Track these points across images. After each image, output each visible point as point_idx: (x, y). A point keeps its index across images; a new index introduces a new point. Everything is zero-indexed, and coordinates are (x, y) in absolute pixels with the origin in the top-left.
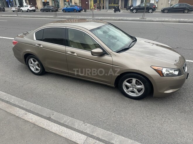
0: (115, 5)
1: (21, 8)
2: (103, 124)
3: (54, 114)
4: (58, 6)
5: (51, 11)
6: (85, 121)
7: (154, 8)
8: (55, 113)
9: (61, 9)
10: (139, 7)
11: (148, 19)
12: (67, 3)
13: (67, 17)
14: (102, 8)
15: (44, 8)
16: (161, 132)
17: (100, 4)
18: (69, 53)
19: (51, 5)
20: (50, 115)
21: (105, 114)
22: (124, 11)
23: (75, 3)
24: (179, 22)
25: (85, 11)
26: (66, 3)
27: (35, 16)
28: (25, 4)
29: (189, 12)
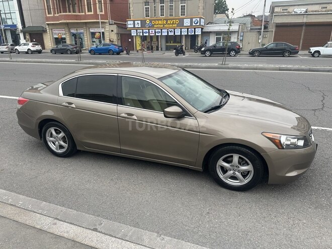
0: (176, 44)
1: (17, 47)
2: (193, 236)
3: (102, 224)
4: (82, 45)
5: (69, 52)
6: (161, 233)
7: (239, 49)
8: (105, 221)
9: (86, 50)
10: (214, 47)
11: (231, 65)
12: (97, 41)
13: (98, 61)
14: (155, 48)
15: (57, 47)
16: (291, 241)
17: (152, 42)
18: (123, 115)
19: (69, 43)
20: (95, 225)
21: (192, 219)
22: (190, 53)
23: (110, 40)
24: (280, 70)
25: (128, 53)
26: (95, 40)
27: (44, 60)
28: (22, 41)
29: (290, 54)
